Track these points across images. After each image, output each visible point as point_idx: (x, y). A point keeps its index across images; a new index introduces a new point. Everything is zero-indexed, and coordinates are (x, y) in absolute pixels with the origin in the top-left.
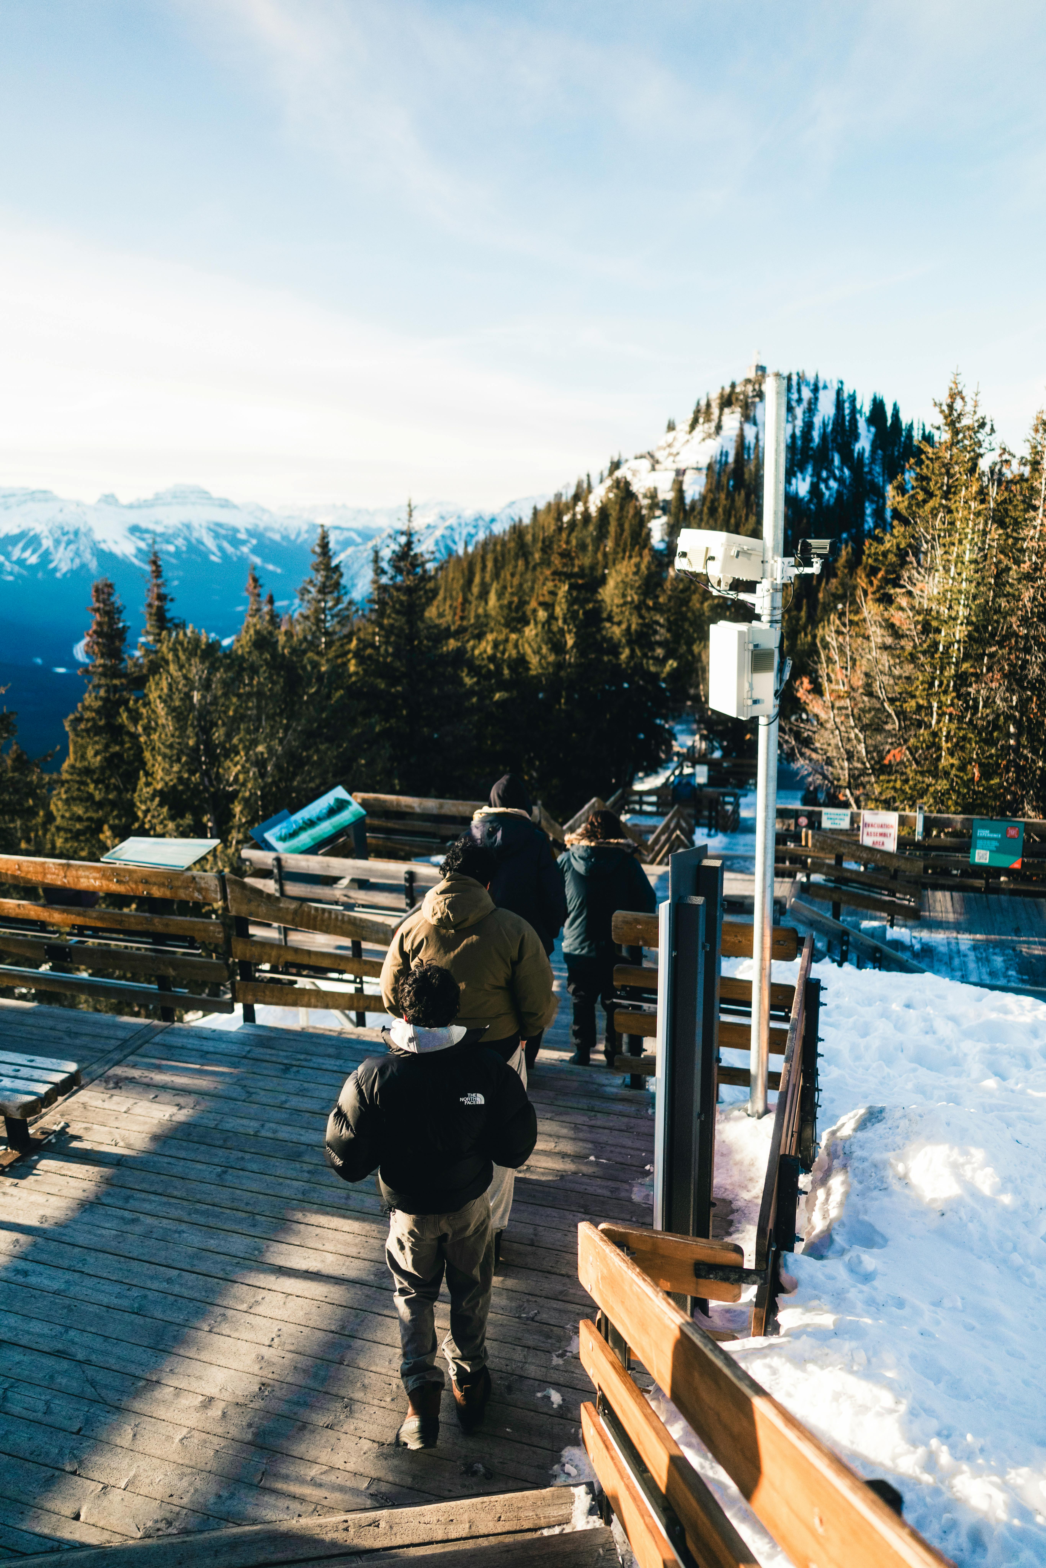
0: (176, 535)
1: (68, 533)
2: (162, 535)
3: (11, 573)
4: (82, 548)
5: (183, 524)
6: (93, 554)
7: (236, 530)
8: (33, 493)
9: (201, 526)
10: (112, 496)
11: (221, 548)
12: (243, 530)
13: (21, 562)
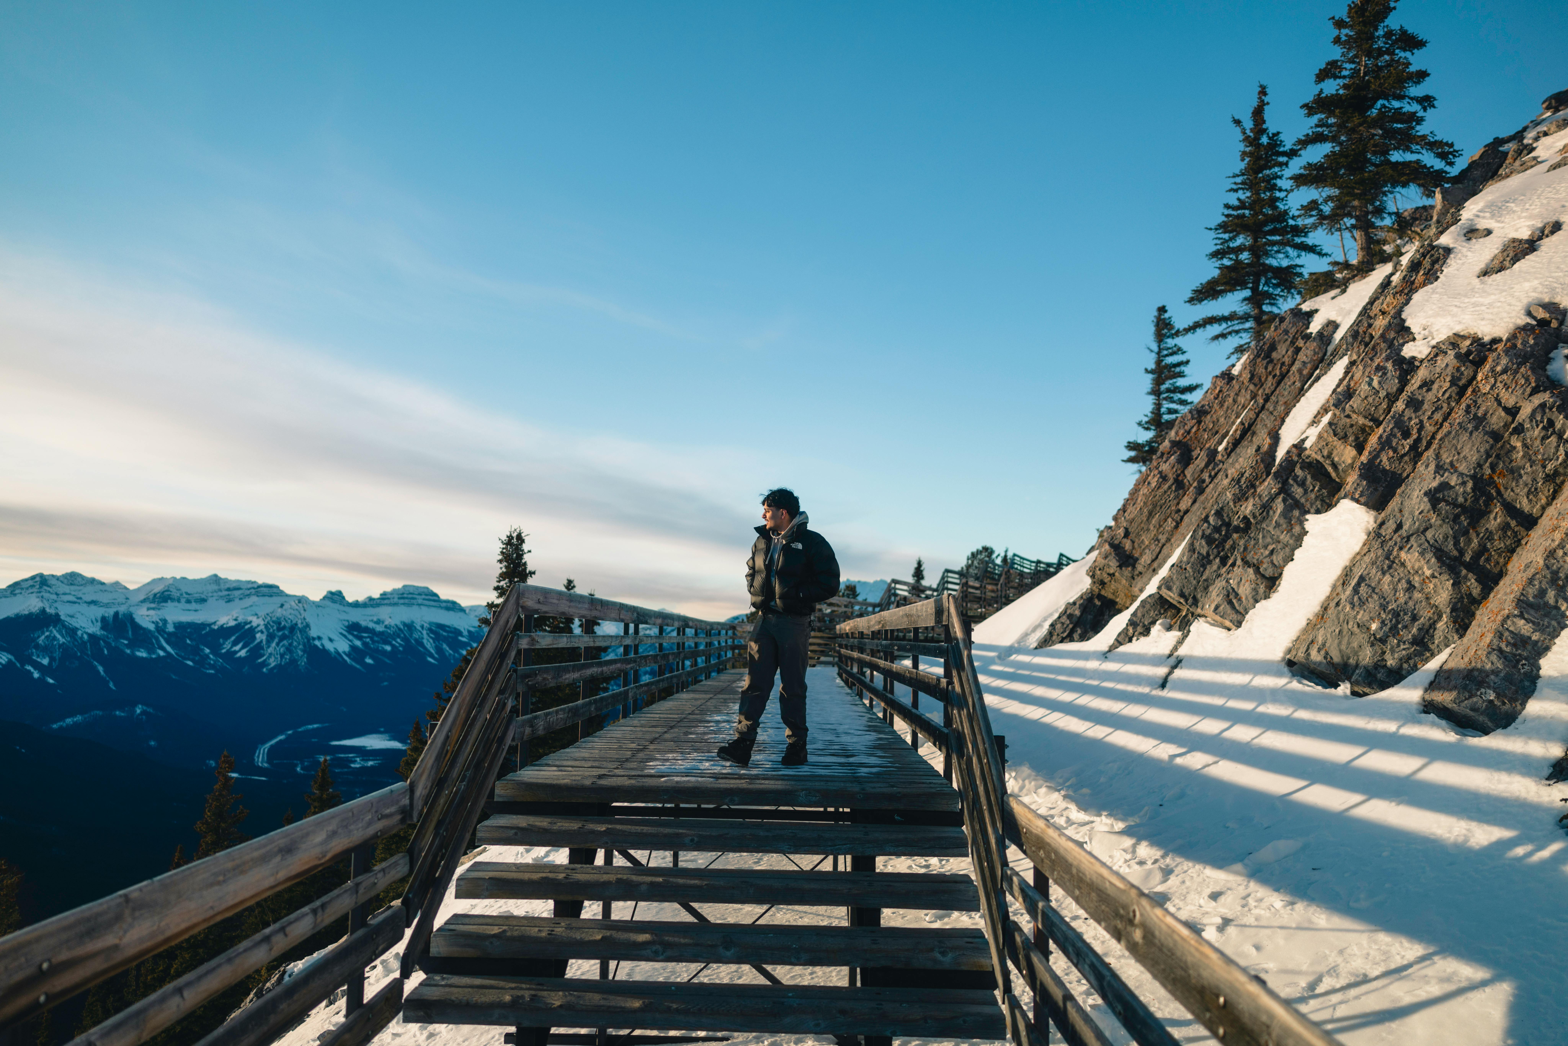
0: (396, 635)
1: (284, 627)
2: (381, 634)
3: (212, 667)
4: (295, 644)
5: (405, 624)
6: (304, 651)
7: (458, 632)
8: (260, 586)
9: (422, 627)
10: (339, 594)
11: (439, 650)
12: (465, 633)
13: (231, 654)
